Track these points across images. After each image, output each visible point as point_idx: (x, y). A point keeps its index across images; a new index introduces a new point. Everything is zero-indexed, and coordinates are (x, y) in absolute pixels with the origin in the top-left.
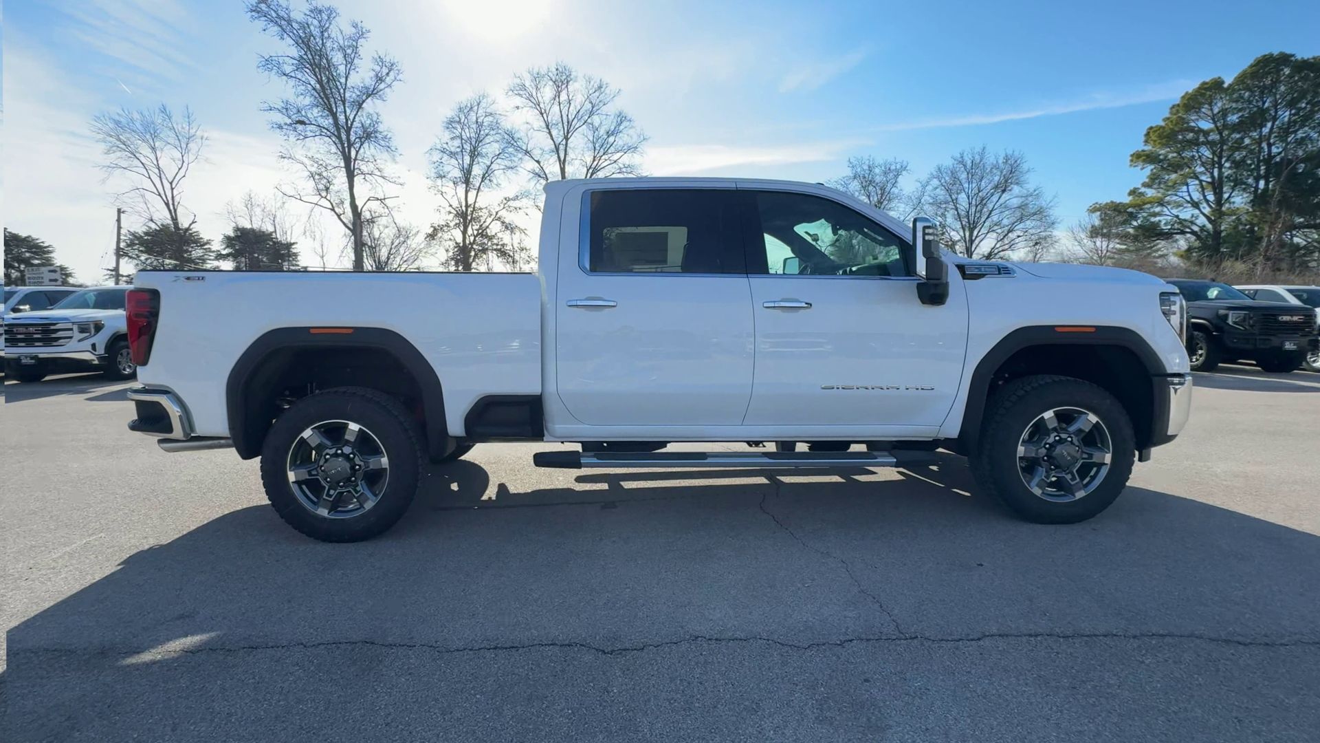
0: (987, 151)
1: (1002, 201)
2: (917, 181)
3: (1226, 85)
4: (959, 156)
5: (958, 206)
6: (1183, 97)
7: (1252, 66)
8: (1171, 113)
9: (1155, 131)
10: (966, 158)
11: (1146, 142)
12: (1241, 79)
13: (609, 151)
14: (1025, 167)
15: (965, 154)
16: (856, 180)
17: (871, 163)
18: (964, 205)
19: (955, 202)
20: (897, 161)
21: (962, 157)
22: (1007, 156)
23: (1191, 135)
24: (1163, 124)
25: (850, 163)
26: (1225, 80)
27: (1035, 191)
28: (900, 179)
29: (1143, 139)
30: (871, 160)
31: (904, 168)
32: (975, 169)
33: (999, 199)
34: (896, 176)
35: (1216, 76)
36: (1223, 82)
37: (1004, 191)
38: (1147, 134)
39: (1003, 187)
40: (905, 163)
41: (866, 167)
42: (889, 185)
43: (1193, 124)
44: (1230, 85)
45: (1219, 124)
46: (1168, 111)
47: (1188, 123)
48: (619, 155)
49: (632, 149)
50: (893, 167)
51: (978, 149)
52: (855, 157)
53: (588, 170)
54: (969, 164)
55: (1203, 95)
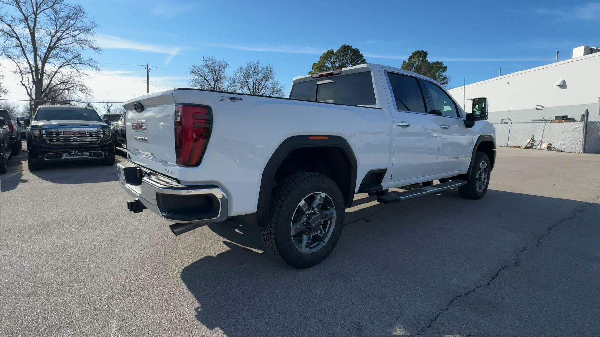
0: (260, 63)
1: (266, 84)
2: (233, 71)
3: (334, 53)
4: (249, 63)
5: (249, 84)
6: (323, 54)
7: (341, 48)
8: (320, 59)
9: (316, 65)
10: (252, 65)
11: (313, 68)
12: (339, 51)
13: (70, 29)
14: (274, 72)
15: (252, 63)
16: (207, 68)
17: (213, 60)
18: (252, 84)
19: (247, 82)
20: (225, 61)
21: (250, 64)
22: (267, 66)
23: (325, 68)
24: (318, 63)
25: (204, 59)
26: (334, 50)
27: (277, 82)
28: (226, 69)
29: (312, 67)
30: (213, 59)
31: (227, 65)
32: (255, 70)
33: (265, 83)
34: (224, 68)
35: (332, 49)
36: (334, 52)
37: (266, 81)
38: (313, 66)
39: (266, 78)
40: (228, 63)
41: (210, 62)
42: (221, 73)
43: (326, 64)
44: (336, 53)
45: (333, 66)
46: (319, 58)
47: (325, 64)
48: (77, 32)
49: (86, 30)
50: (223, 64)
51: (256, 61)
52: (206, 56)
53: (52, 38)
54: (253, 67)
55: (329, 55)
